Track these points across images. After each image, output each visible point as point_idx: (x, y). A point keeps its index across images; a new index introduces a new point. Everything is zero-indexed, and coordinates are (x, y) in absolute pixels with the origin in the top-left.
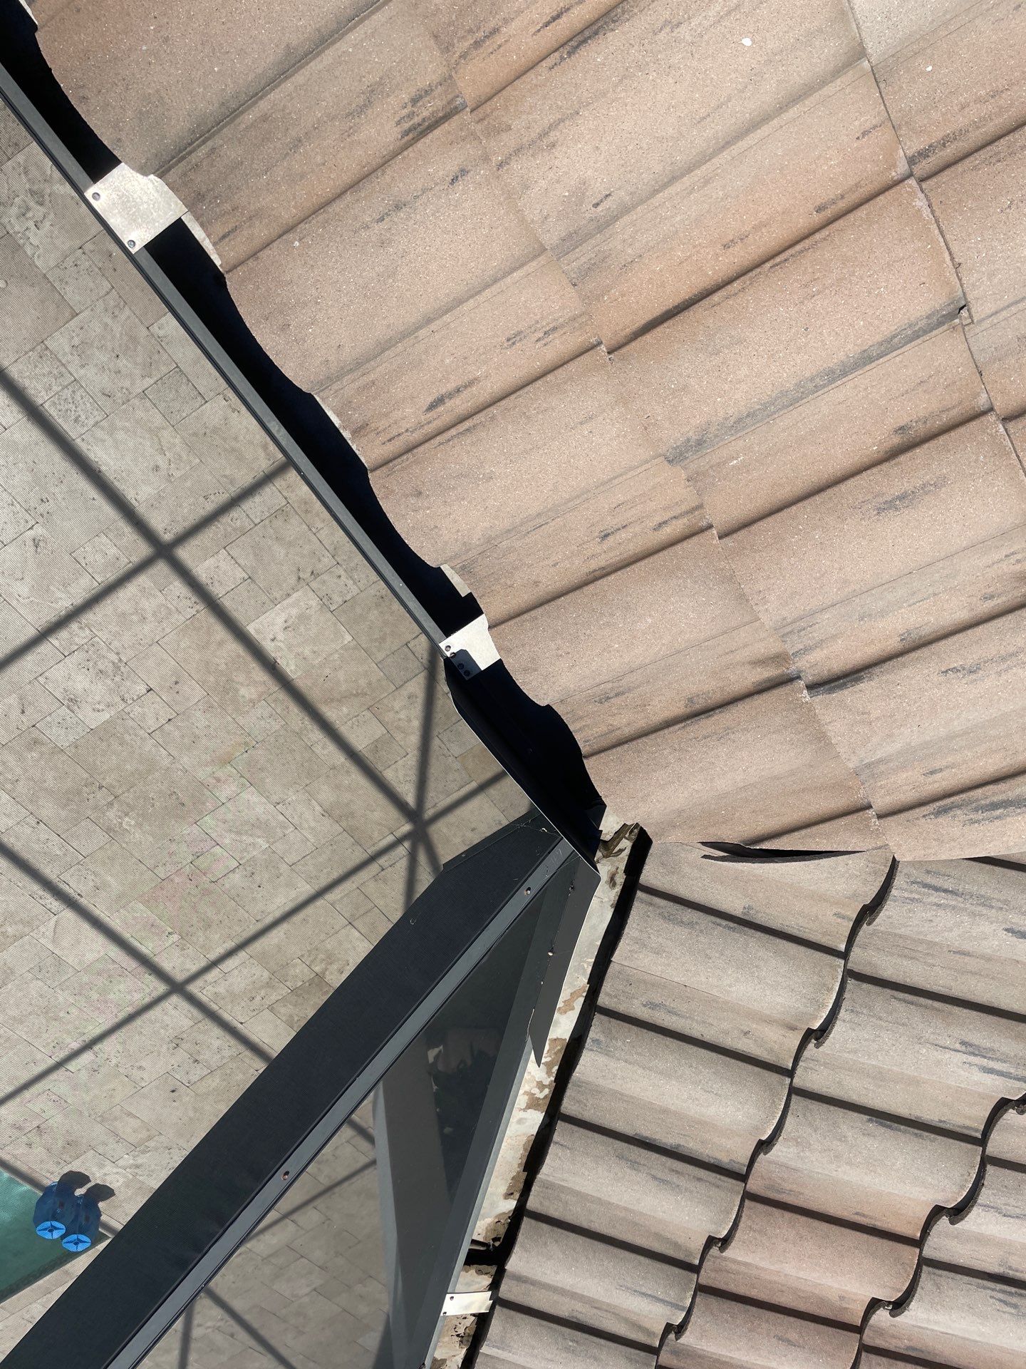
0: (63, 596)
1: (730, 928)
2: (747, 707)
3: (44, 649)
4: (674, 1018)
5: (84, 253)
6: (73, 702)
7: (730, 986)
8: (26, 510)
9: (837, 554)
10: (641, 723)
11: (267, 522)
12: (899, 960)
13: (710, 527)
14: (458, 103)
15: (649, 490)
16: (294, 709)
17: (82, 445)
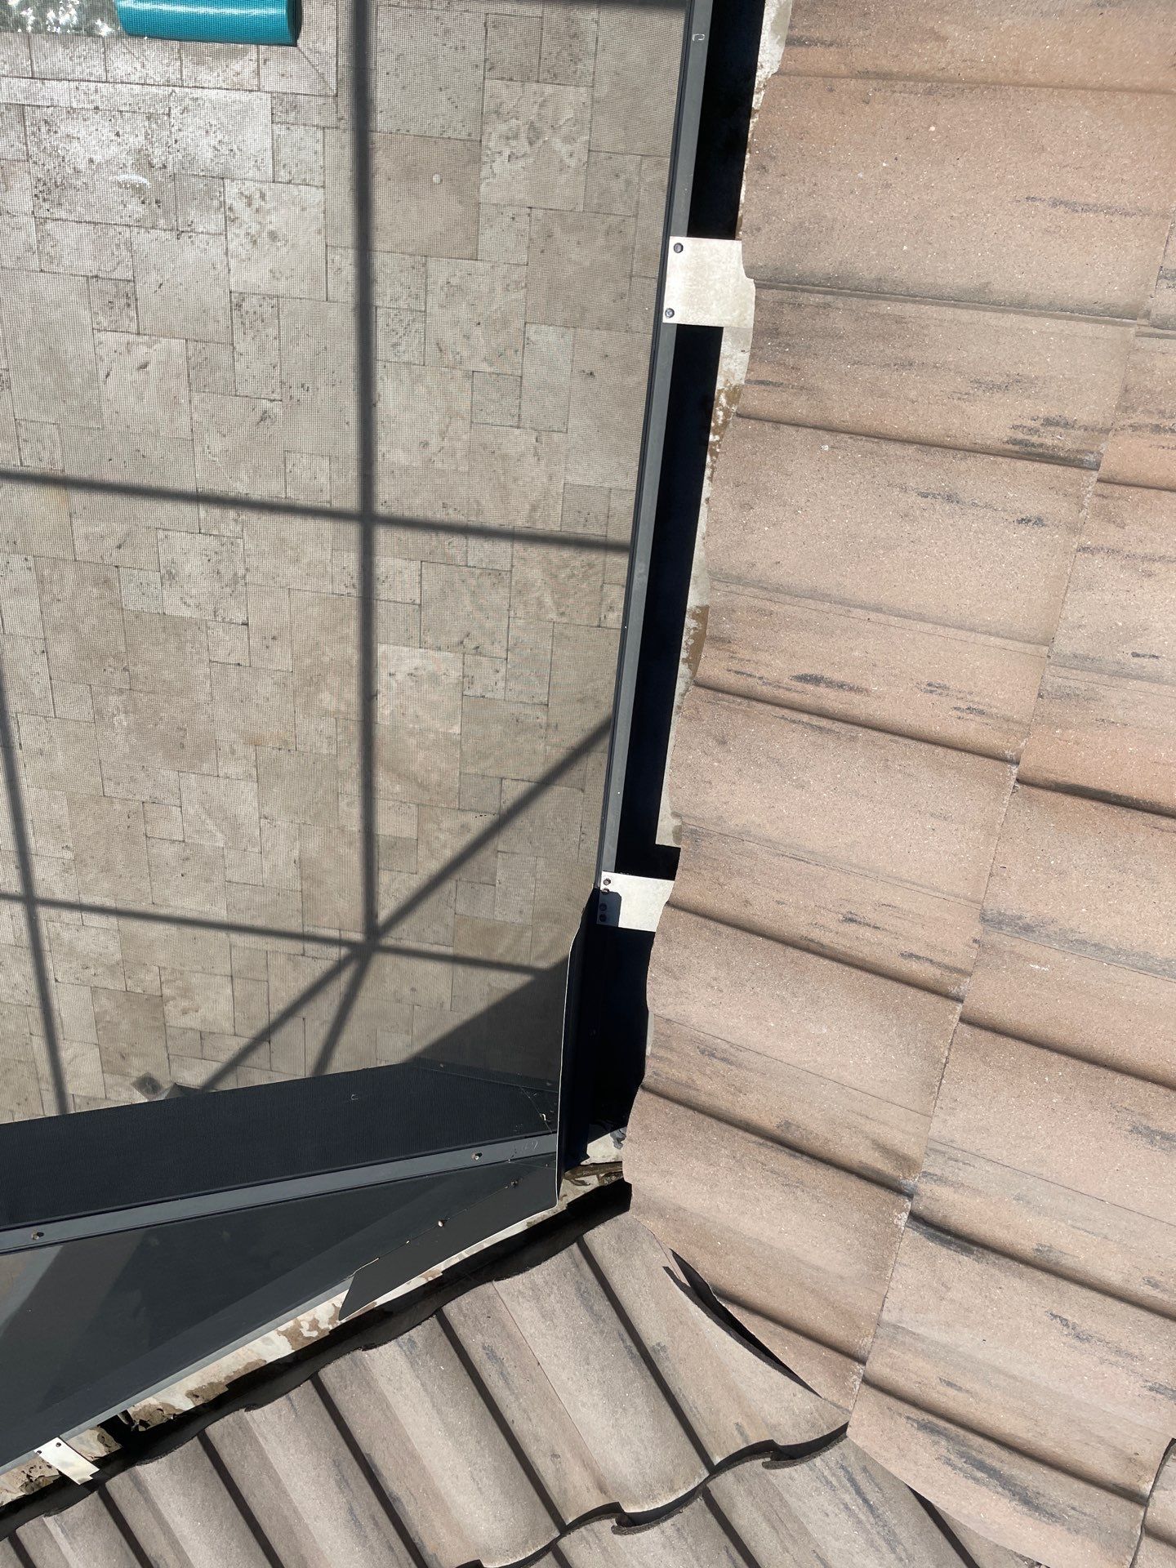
0: (246, 478)
1: (630, 1352)
2: (837, 1180)
3: (187, 510)
4: (501, 1383)
5: (529, 215)
6: (170, 577)
7: (584, 1405)
8: (281, 382)
9: (1059, 1133)
10: (724, 1101)
11: (478, 572)
12: (760, 1519)
13: (959, 1000)
14: (1087, 458)
15: (930, 917)
16: (355, 749)
17: (380, 370)
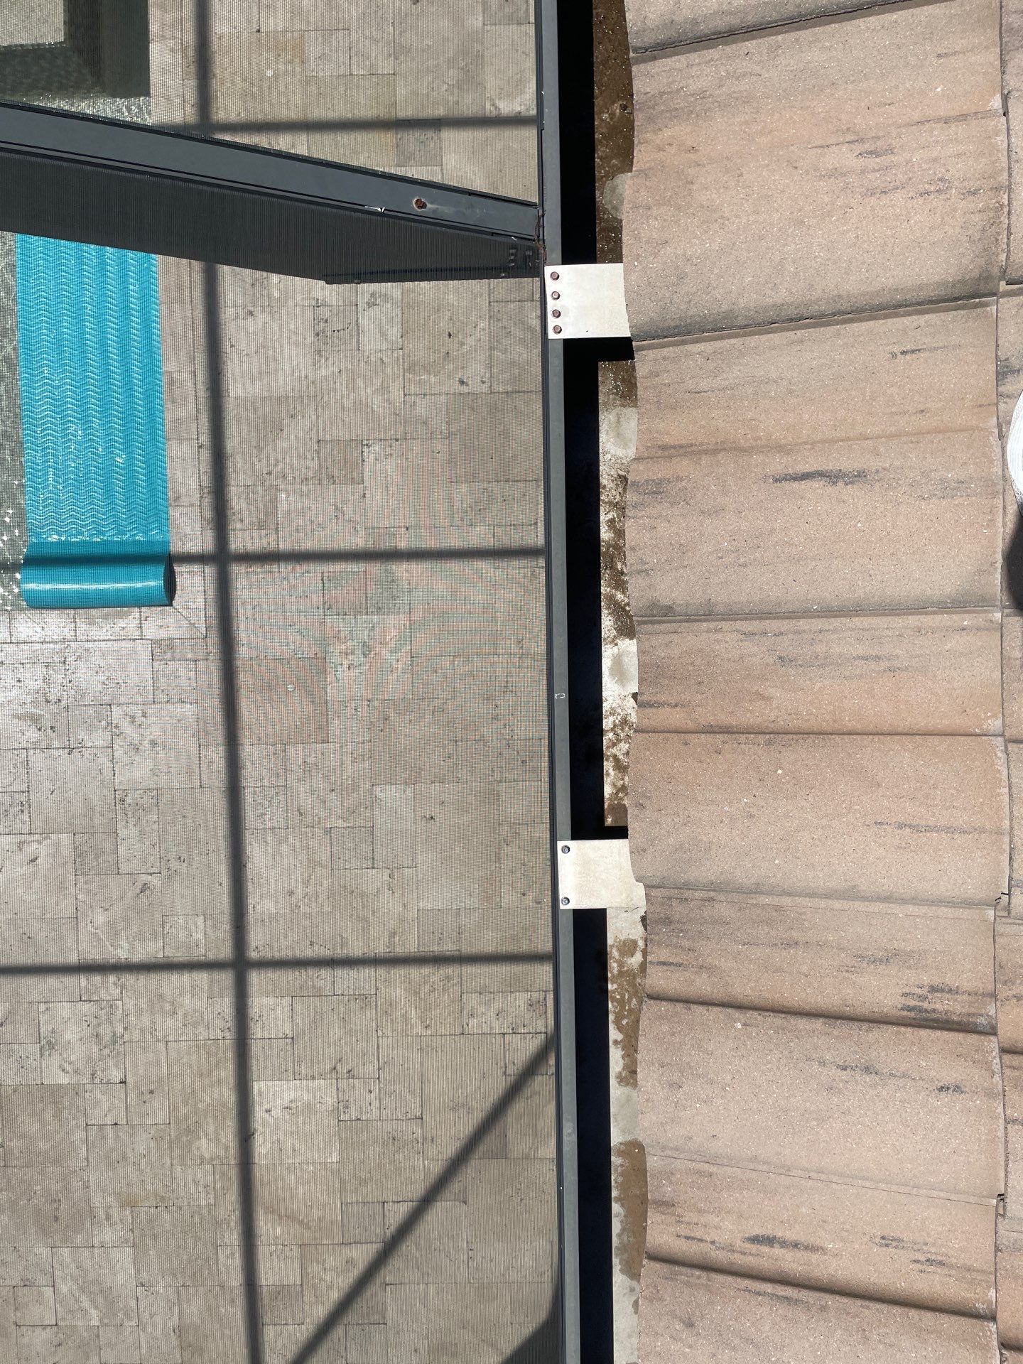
0: (126, 945)
3: (69, 981)
6: (50, 1045)
8: (160, 857)
11: (346, 999)
16: (233, 1196)
17: (248, 837)
